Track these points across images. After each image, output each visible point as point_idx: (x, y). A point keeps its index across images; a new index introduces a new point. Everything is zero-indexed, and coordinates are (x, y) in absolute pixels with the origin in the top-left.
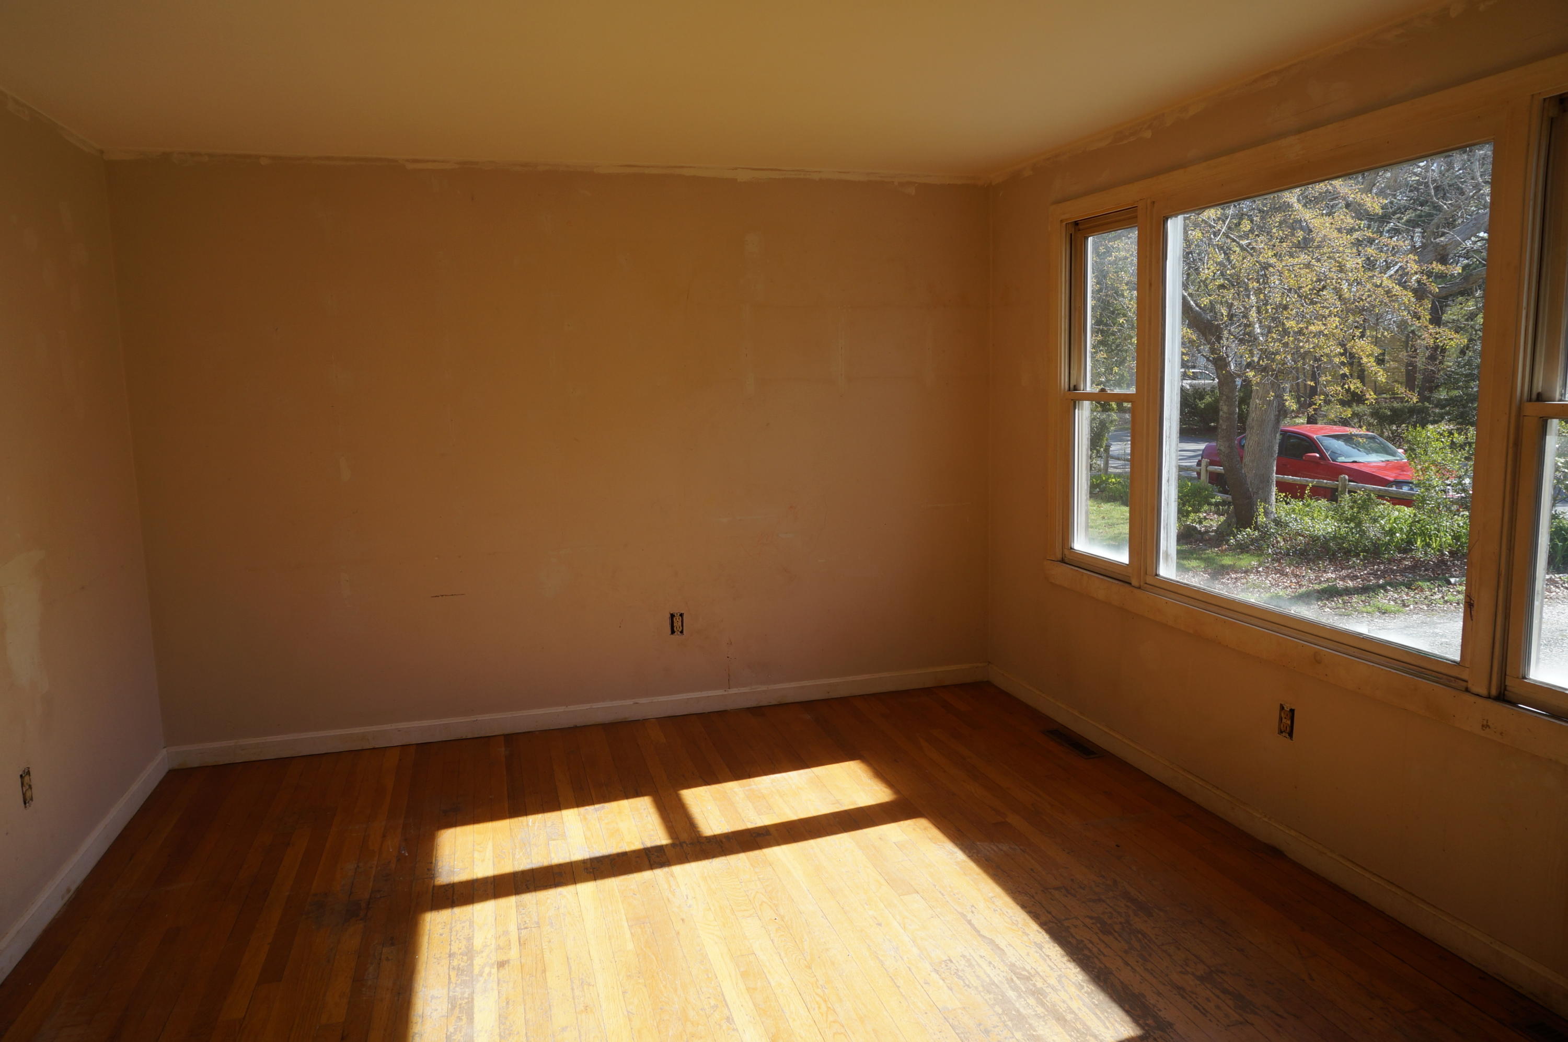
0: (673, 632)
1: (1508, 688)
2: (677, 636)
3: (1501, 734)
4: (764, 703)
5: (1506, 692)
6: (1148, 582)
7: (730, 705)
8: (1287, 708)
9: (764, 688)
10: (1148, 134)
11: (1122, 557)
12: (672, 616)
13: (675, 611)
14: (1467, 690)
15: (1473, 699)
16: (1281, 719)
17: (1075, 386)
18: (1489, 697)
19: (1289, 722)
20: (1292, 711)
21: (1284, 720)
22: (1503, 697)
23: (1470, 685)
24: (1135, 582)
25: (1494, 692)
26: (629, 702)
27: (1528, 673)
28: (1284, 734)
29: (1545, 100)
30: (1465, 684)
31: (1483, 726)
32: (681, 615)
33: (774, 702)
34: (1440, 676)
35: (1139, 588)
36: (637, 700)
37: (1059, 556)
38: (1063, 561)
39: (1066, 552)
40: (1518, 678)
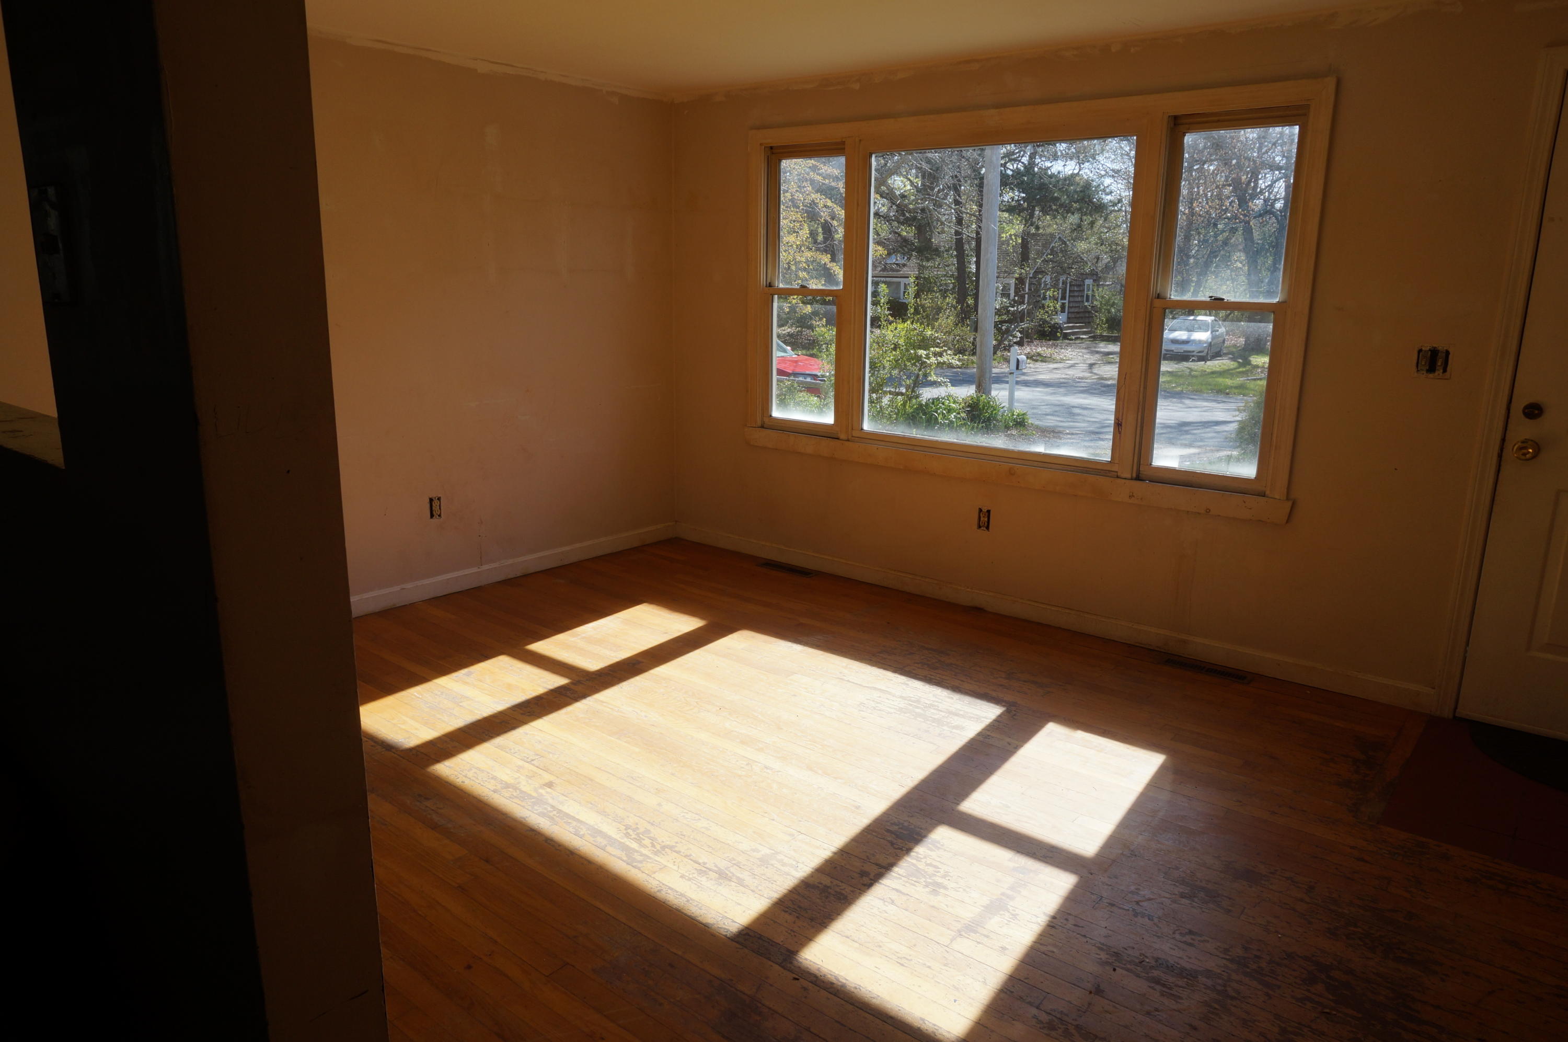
0: (432, 516)
1: (1141, 472)
2: (435, 521)
3: (1141, 499)
4: (511, 576)
5: (1140, 475)
6: (854, 435)
7: (484, 581)
8: (985, 510)
9: (510, 562)
10: (857, 86)
11: (828, 418)
12: (431, 500)
13: (433, 495)
14: (1118, 477)
15: (1124, 481)
16: (980, 517)
17: (770, 283)
18: (1132, 479)
19: (986, 519)
20: (989, 512)
21: (982, 519)
22: (1138, 478)
23: (1119, 474)
24: (843, 436)
25: (1134, 475)
26: (397, 588)
27: (1152, 462)
28: (982, 528)
29: (1169, 116)
30: (1116, 474)
31: (1130, 497)
32: (439, 499)
33: (519, 574)
34: (1099, 471)
35: (848, 440)
36: (403, 586)
37: (759, 423)
38: (762, 427)
39: (766, 420)
40: (1147, 465)
